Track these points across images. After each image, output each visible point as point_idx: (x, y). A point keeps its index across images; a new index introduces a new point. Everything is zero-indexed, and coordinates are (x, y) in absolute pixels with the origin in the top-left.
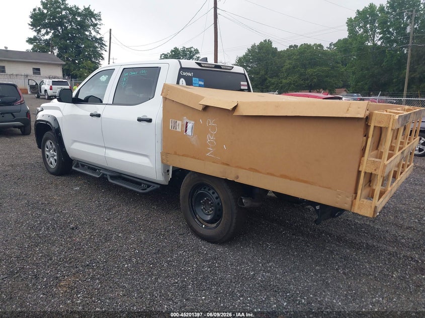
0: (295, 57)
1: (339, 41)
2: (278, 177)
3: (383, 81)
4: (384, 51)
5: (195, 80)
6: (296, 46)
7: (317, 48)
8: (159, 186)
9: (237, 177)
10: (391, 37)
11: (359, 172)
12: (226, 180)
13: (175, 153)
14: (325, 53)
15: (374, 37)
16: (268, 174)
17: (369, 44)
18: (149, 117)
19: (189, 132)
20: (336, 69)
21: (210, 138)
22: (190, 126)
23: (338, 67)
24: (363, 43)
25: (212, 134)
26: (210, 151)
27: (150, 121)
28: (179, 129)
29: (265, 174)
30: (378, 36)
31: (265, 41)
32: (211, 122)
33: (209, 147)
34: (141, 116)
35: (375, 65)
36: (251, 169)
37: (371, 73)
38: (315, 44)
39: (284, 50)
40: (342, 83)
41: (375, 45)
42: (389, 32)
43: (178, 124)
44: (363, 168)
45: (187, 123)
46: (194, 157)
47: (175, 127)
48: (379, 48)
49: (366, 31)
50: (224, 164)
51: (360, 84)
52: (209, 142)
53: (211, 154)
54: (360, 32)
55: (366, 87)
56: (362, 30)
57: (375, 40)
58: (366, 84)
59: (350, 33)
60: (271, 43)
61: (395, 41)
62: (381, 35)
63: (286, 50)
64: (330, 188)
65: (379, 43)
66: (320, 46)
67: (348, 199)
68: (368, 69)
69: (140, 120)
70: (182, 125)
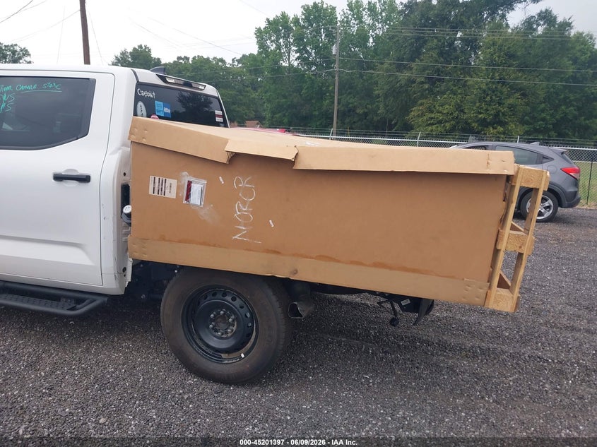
0: (188, 74)
1: (244, 56)
2: (369, 266)
3: (304, 114)
4: (303, 75)
5: (159, 105)
6: (187, 59)
7: (217, 63)
8: (106, 299)
9: (296, 272)
10: (309, 57)
11: (496, 252)
12: (273, 278)
13: (163, 238)
14: (228, 71)
15: (289, 56)
16: (352, 263)
17: (284, 64)
18: (82, 171)
19: (195, 198)
20: (244, 94)
21: (241, 209)
22: (197, 188)
23: (247, 92)
24: (277, 62)
25: (244, 203)
26: (240, 231)
27: (85, 179)
28: (171, 194)
29: (346, 263)
30: (294, 56)
31: (140, 47)
32: (243, 182)
33: (239, 223)
34: (62, 170)
35: (293, 92)
36: (321, 257)
37: (289, 103)
38: (214, 58)
39: (170, 63)
40: (254, 113)
41: (291, 66)
42: (307, 52)
43: (168, 184)
44: (502, 246)
45: (190, 183)
46: (204, 244)
47: (162, 190)
48: (296, 70)
49: (279, 47)
50: (268, 251)
51: (277, 116)
52: (238, 216)
53: (243, 236)
54: (272, 48)
55: (286, 120)
56: (274, 45)
57: (291, 59)
58: (284, 115)
59: (260, 48)
60: (150, 51)
61: (314, 63)
62: (298, 54)
63: (172, 62)
64: (453, 277)
65: (296, 64)
66: (222, 60)
67: (481, 291)
68: (285, 97)
69: (59, 178)
70: (179, 187)
